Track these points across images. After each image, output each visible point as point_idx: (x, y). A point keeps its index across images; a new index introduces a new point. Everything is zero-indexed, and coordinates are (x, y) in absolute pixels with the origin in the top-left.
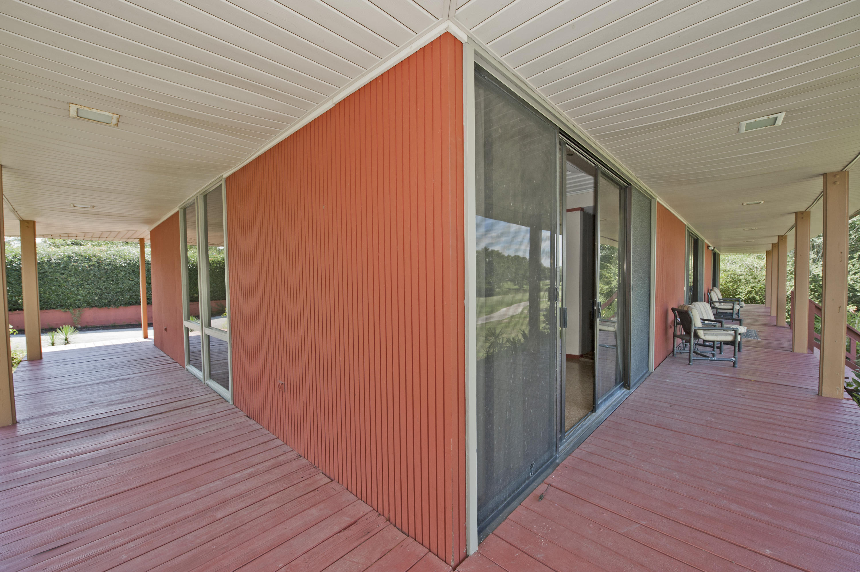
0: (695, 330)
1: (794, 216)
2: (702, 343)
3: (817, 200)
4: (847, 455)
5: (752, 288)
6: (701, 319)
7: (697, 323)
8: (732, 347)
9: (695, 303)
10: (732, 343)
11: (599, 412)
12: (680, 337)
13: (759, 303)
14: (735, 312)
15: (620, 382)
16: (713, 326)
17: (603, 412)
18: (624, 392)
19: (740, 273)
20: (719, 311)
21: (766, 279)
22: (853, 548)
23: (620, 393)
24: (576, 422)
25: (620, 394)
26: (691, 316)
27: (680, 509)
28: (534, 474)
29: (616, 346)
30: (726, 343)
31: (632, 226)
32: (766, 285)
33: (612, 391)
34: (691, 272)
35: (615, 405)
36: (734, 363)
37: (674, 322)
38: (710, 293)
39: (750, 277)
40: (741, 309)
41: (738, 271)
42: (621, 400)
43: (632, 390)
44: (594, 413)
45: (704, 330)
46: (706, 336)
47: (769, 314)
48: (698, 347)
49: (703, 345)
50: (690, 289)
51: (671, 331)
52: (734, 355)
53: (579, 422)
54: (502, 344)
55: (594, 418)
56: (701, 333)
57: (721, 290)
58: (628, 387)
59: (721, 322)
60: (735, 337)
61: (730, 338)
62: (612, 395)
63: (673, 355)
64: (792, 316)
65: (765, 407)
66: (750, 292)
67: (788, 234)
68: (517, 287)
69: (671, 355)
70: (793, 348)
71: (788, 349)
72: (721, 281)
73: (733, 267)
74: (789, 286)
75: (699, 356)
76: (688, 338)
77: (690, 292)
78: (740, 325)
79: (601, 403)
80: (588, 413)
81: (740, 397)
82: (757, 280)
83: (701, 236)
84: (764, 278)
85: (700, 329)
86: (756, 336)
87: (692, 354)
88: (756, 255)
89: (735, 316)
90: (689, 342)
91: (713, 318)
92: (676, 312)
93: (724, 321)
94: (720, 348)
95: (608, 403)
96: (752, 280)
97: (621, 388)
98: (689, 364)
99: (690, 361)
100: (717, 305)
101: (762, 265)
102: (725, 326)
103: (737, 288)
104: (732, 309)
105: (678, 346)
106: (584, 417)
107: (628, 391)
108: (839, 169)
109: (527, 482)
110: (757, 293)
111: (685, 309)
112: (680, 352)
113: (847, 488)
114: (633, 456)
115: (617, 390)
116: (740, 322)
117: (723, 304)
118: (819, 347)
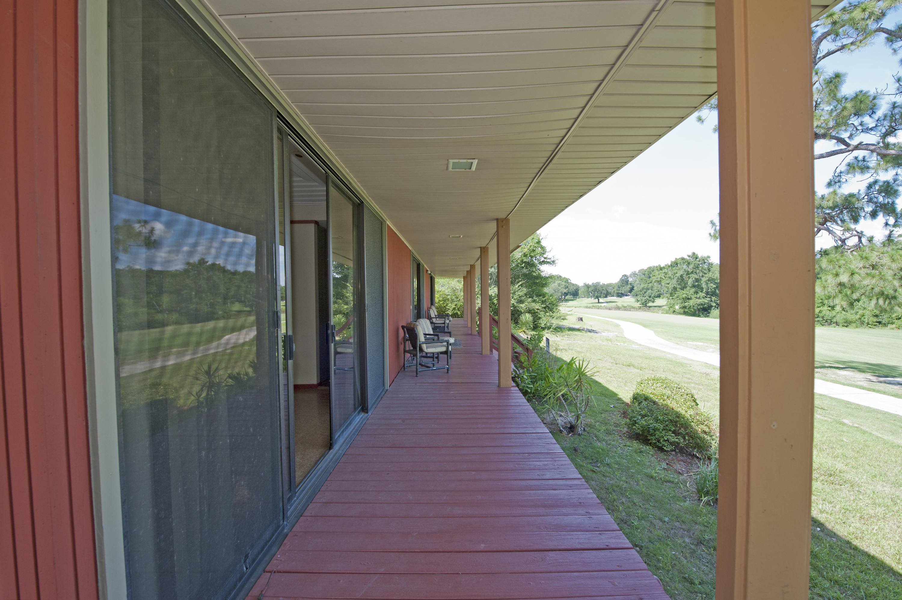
0: (420, 345)
1: (479, 250)
2: (425, 355)
3: (492, 239)
4: (518, 432)
5: (456, 306)
6: (424, 334)
7: (422, 338)
8: (446, 356)
9: (419, 320)
10: (446, 353)
11: (336, 447)
12: (409, 352)
13: (459, 317)
14: (446, 325)
15: (358, 407)
16: (432, 340)
17: (341, 447)
18: (362, 417)
19: (448, 293)
20: (436, 325)
21: (464, 299)
22: (530, 513)
23: (359, 418)
24: (311, 468)
25: (358, 420)
26: (416, 332)
27: (415, 534)
28: (250, 567)
29: (353, 368)
30: (442, 353)
31: (365, 245)
32: (464, 303)
33: (351, 419)
34: (415, 293)
35: (354, 434)
36: (448, 370)
37: (404, 339)
38: (429, 311)
39: (454, 297)
40: (450, 323)
41: (446, 292)
42: (359, 427)
43: (370, 413)
44: (331, 451)
45: (426, 344)
46: (428, 349)
47: (466, 326)
48: (422, 358)
49: (426, 357)
50: (415, 308)
51: (402, 347)
52: (448, 363)
53: (314, 466)
54: (219, 384)
55: (332, 456)
56: (424, 346)
57: (437, 308)
58: (366, 411)
59: (437, 335)
60: (448, 348)
61: (444, 349)
62: (350, 424)
63: (404, 370)
64: (480, 326)
65: (469, 404)
66: (454, 309)
67: (476, 264)
68: (248, 309)
69: (403, 369)
70: (482, 351)
71: (479, 353)
72: (437, 300)
73: (443, 289)
74: (478, 303)
75: (423, 367)
76: (415, 352)
77: (415, 310)
78: (450, 337)
79: (339, 436)
80: (325, 452)
81: (453, 399)
82: (458, 299)
83: (422, 262)
84: (462, 297)
85: (423, 343)
86: (460, 344)
87: (419, 366)
88: (457, 279)
89: (446, 330)
90: (415, 355)
91: (432, 332)
92: (405, 329)
93: (439, 334)
94: (437, 358)
95: (346, 434)
96: (455, 299)
97: (359, 413)
98: (417, 376)
99: (417, 374)
100: (434, 320)
101: (461, 287)
102: (441, 338)
103: (447, 305)
104: (444, 323)
105: (408, 360)
106: (320, 459)
107: (366, 415)
108: (504, 217)
109: (239, 585)
110: (458, 310)
111: (412, 326)
112: (410, 366)
113: (522, 460)
114: (371, 490)
115: (355, 417)
116: (450, 334)
117: (438, 319)
118: (498, 350)
